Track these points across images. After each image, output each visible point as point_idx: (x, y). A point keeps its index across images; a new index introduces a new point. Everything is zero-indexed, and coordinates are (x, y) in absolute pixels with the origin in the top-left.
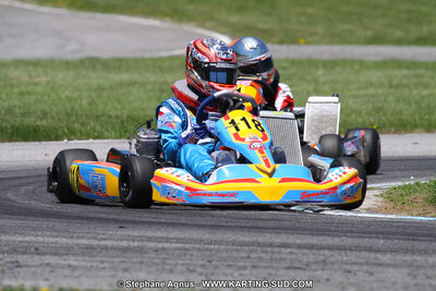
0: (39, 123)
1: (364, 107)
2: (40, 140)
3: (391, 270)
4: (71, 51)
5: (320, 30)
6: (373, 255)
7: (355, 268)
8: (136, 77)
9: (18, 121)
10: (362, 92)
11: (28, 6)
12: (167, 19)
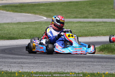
1: (77, 31)
2: (14, 40)
3: (97, 66)
4: (15, 21)
6: (92, 63)
7: (90, 66)
8: (29, 26)
9: (9, 36)
10: (75, 28)
11: (4, 12)
12: (33, 14)
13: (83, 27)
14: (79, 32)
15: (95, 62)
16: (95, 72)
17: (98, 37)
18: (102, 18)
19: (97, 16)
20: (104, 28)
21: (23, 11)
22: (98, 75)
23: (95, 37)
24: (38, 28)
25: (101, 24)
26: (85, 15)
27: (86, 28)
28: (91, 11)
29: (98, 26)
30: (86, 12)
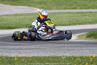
0: (11, 26)
1: (67, 21)
3: (85, 50)
4: (12, 13)
5: (55, 7)
6: (81, 48)
7: (79, 50)
8: (25, 17)
9: (8, 26)
10: (65, 18)
11: (3, 5)
12: (28, 6)
13: (72, 17)
14: (69, 21)
15: (83, 47)
16: (83, 56)
17: (85, 25)
18: (88, 8)
19: (84, 7)
20: (91, 17)
21: (19, 4)
22: (87, 58)
23: (82, 25)
24: (32, 19)
25: (88, 14)
26: (73, 7)
27: (74, 18)
28: (79, 3)
29: (85, 15)
30: (74, 3)
